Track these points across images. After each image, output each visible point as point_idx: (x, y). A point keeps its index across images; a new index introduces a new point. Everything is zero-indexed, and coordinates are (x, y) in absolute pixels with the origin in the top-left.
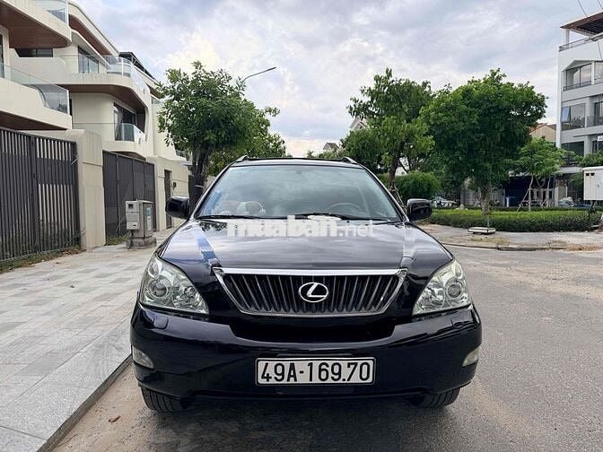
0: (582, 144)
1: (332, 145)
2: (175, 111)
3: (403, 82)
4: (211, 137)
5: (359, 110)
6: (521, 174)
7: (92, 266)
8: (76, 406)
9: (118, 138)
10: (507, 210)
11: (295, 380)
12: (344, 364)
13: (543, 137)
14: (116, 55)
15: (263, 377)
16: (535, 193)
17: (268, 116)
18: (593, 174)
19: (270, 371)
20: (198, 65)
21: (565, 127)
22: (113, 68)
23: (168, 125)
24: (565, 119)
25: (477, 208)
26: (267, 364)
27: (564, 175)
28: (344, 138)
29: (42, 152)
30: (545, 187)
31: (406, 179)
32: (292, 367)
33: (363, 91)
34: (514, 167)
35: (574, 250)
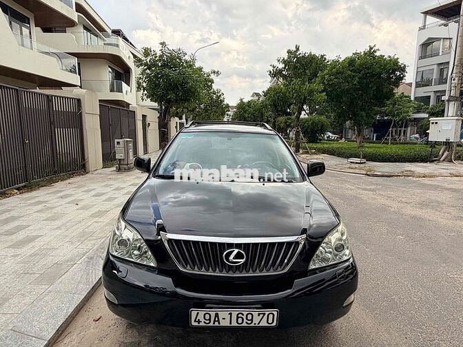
0: (429, 97)
1: (257, 95)
2: (148, 76)
3: (307, 55)
4: (172, 96)
5: (276, 74)
6: (386, 118)
7: (92, 186)
8: (71, 310)
9: (112, 90)
10: (374, 143)
11: (219, 323)
12: (255, 314)
13: (403, 93)
14: (110, 32)
15: (195, 321)
16: (394, 131)
17: (213, 76)
18: (436, 123)
19: (201, 317)
20: (163, 44)
21: (418, 85)
22: (108, 40)
23: (143, 86)
24: (419, 80)
25: (354, 141)
26: (198, 313)
27: (415, 118)
28: (265, 90)
29: (57, 106)
30: (401, 127)
31: (306, 120)
32: (217, 315)
33: (279, 61)
34: (381, 113)
35: (420, 177)
